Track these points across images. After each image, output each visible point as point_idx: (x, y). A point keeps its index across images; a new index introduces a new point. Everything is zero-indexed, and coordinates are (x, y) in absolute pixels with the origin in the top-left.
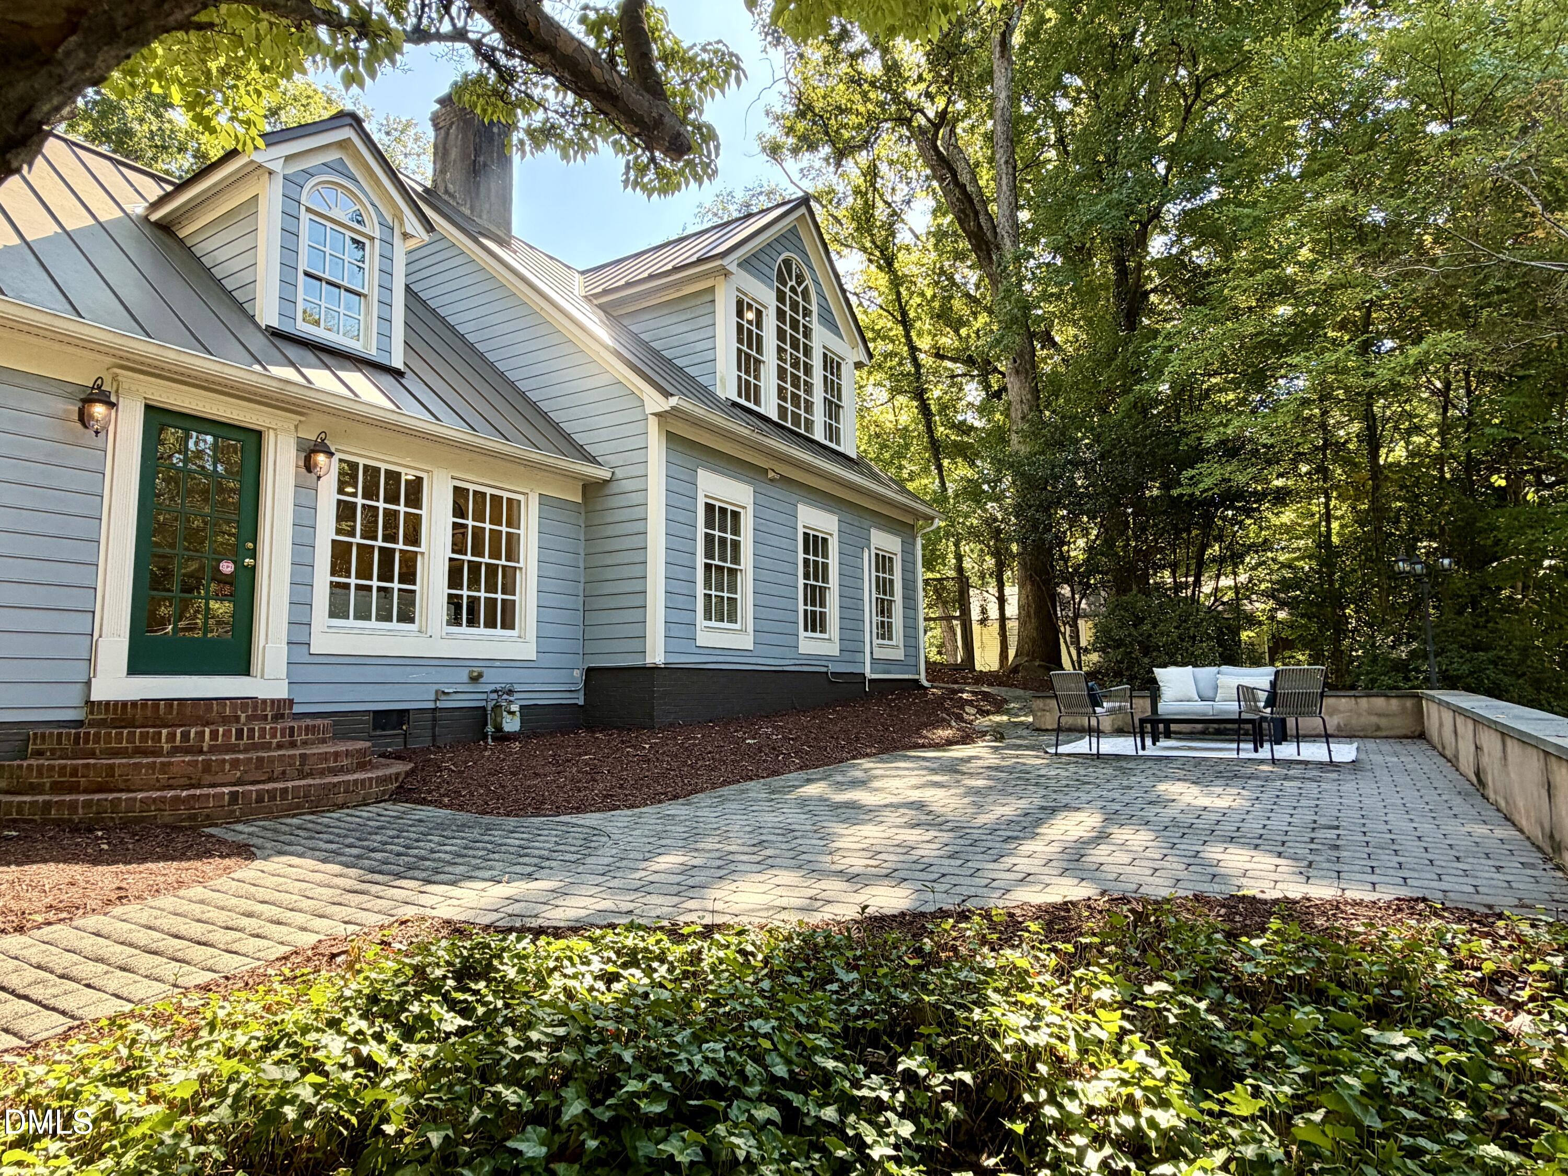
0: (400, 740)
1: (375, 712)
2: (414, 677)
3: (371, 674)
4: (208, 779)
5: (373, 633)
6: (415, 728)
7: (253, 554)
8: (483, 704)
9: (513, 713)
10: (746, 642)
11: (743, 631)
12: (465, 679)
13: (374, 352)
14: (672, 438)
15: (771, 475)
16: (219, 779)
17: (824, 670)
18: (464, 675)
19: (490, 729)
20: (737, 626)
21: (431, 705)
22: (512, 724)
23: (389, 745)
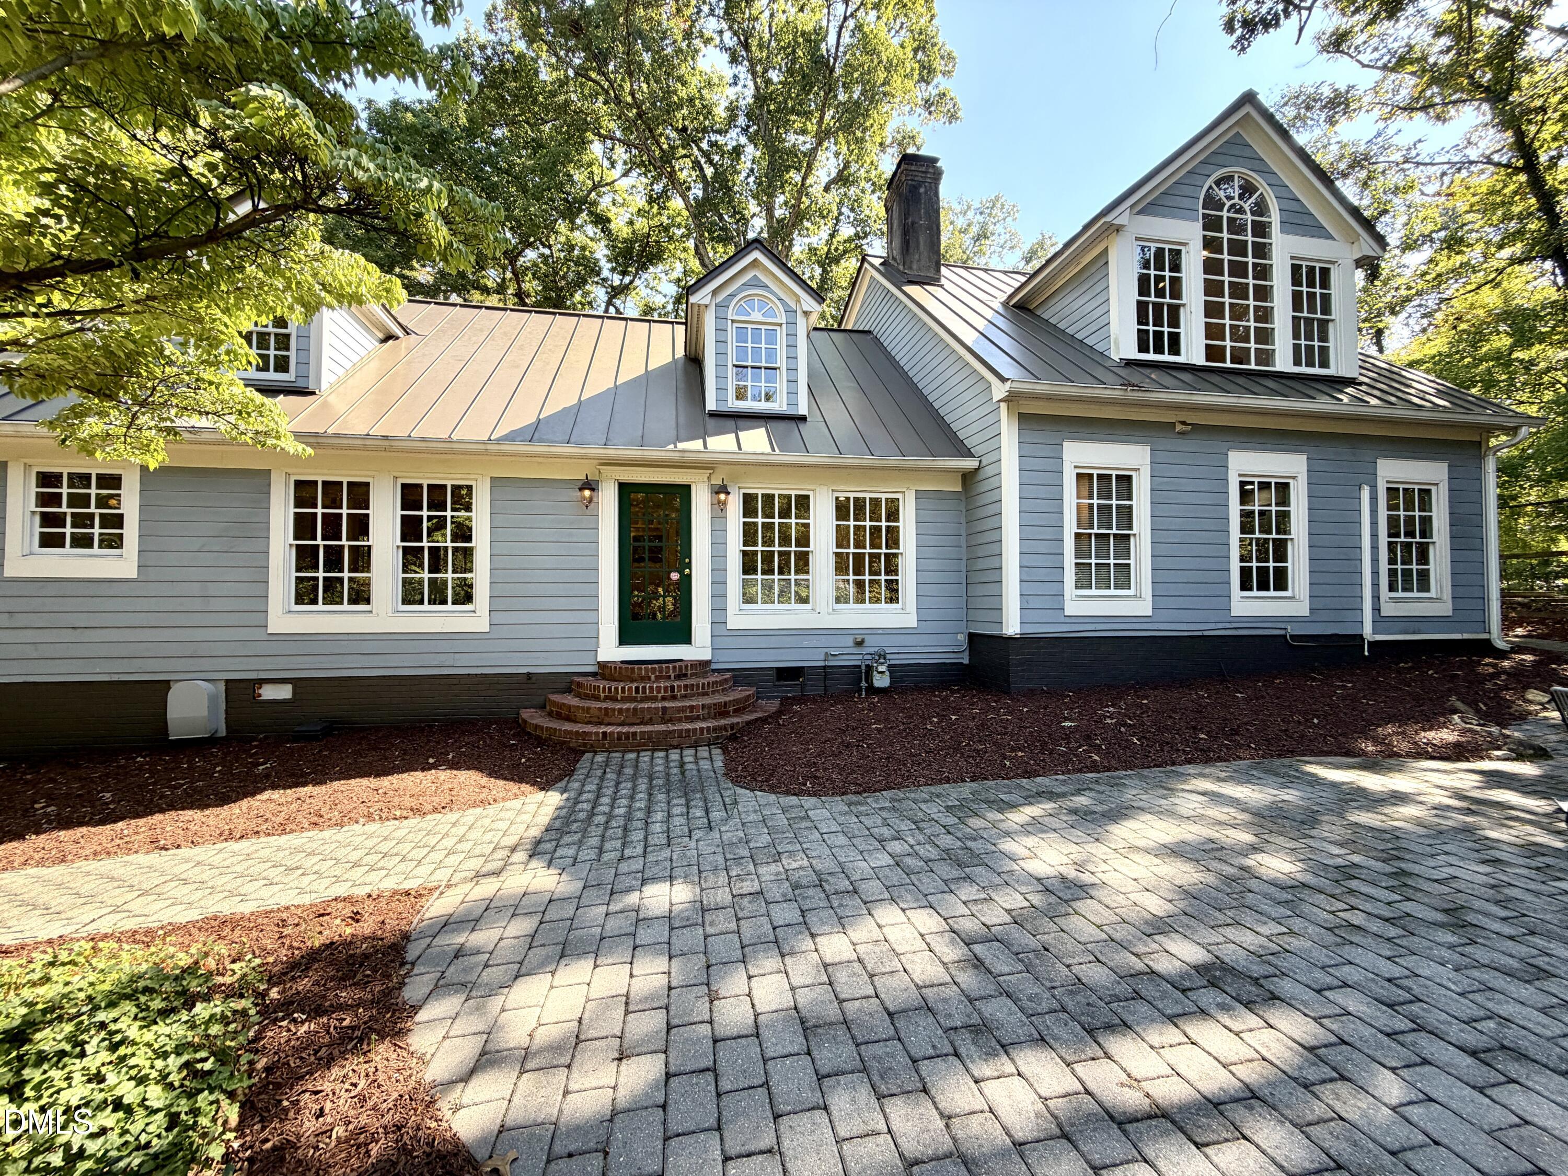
0: (798, 688)
1: (778, 669)
2: (805, 644)
3: (773, 641)
4: (607, 720)
5: (774, 613)
6: (809, 680)
7: (689, 566)
8: (859, 663)
9: (882, 673)
10: (1144, 608)
11: (1138, 597)
12: (851, 643)
13: (785, 408)
14: (1026, 420)
15: (1179, 427)
16: (613, 720)
17: (1282, 632)
18: (850, 641)
19: (864, 684)
20: (1131, 592)
21: (822, 664)
22: (881, 681)
23: (789, 692)
